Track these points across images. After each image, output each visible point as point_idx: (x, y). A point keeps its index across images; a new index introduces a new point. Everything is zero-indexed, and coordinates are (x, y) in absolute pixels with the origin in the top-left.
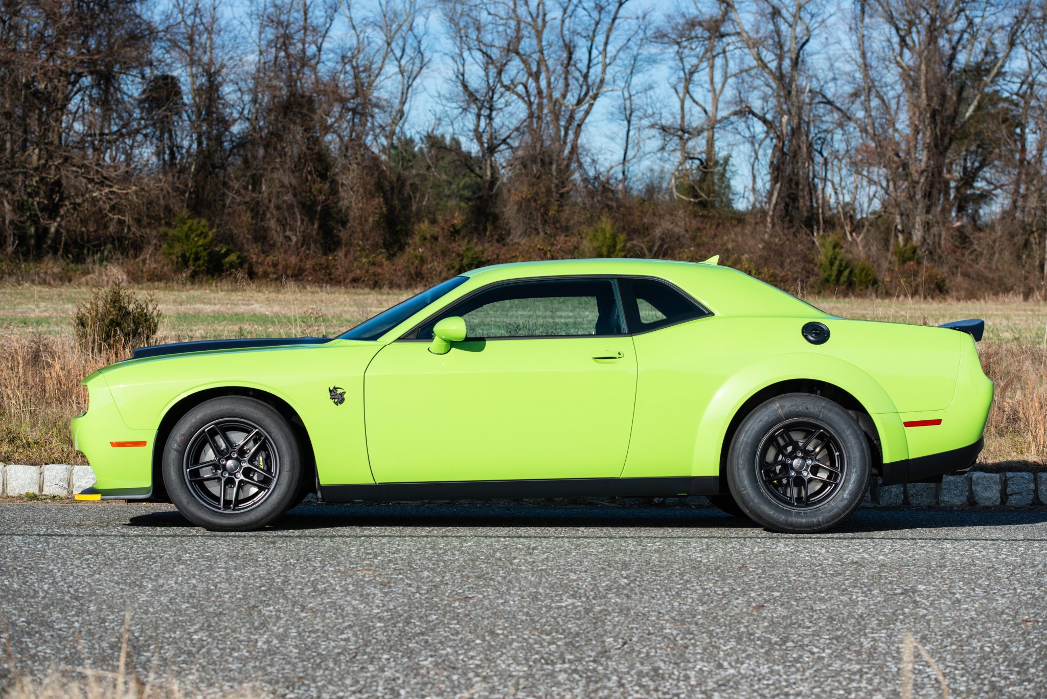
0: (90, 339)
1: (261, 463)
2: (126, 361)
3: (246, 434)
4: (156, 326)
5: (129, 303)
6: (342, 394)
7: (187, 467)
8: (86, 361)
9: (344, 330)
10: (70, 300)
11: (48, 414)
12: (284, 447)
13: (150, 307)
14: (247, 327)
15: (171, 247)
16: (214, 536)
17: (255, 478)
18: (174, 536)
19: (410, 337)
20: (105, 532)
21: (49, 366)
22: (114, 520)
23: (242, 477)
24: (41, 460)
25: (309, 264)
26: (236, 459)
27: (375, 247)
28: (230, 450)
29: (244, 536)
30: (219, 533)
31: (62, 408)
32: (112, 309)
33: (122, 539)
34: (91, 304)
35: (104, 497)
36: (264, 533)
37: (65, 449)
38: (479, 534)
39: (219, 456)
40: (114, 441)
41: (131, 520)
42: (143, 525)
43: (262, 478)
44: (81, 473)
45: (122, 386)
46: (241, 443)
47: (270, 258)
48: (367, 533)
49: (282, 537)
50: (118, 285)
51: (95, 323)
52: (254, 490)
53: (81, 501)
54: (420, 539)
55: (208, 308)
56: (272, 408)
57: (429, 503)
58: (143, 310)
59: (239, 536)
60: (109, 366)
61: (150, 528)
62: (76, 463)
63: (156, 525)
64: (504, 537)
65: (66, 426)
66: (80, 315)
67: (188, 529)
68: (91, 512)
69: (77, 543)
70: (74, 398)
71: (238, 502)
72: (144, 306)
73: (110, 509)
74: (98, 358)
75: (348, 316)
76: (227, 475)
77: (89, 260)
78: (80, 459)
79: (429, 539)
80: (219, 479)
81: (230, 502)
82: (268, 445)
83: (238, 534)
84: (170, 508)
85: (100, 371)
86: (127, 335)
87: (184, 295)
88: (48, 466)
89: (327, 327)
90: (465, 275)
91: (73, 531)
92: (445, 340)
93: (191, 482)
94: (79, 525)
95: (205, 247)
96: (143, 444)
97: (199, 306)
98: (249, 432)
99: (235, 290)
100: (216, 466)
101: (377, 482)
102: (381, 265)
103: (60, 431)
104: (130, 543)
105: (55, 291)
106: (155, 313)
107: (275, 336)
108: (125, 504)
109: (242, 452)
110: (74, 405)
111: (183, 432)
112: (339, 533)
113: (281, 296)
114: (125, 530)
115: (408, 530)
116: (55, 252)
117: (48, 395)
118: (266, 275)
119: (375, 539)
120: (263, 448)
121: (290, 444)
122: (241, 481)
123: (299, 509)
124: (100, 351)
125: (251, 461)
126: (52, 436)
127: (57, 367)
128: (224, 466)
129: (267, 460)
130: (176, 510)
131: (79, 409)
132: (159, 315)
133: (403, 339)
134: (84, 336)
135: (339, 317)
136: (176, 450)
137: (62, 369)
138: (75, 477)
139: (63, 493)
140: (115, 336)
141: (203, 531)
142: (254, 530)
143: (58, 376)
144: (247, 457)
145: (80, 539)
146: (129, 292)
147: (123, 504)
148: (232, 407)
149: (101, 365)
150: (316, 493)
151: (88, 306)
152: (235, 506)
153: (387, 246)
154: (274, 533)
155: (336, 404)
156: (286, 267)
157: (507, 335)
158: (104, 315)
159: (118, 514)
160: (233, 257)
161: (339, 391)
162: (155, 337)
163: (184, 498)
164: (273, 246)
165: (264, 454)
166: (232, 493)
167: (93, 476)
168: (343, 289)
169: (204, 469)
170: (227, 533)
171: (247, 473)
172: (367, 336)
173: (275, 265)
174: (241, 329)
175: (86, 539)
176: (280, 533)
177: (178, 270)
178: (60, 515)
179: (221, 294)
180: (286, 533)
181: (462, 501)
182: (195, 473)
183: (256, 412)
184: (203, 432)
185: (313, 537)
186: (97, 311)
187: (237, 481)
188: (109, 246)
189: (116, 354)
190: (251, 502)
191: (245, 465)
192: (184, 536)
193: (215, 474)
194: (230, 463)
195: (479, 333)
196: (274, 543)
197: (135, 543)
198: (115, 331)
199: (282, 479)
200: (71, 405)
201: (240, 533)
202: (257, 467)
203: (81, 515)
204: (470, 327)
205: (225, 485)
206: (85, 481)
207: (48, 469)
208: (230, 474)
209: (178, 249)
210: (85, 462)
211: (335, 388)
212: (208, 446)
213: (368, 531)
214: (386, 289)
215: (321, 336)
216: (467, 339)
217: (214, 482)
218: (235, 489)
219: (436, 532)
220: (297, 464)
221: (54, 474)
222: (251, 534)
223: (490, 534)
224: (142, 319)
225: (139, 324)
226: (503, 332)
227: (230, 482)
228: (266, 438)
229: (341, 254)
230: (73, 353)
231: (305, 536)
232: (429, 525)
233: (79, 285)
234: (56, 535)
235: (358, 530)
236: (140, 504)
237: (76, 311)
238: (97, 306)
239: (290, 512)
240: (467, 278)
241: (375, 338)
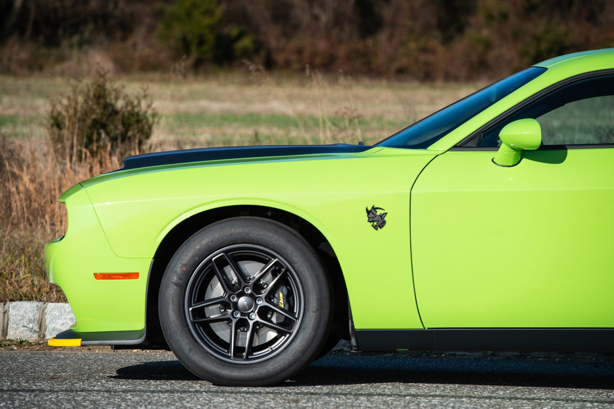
0: (68, 144)
1: (281, 301)
2: (115, 173)
3: (263, 265)
4: (150, 128)
5: (117, 98)
6: (382, 216)
7: (190, 306)
8: (63, 171)
9: (386, 134)
10: (41, 94)
11: (14, 239)
12: (310, 281)
13: (144, 104)
14: (264, 131)
15: (168, 27)
16: (223, 392)
17: (274, 319)
18: (172, 392)
19: (470, 144)
20: (86, 386)
21: (15, 177)
22: (97, 371)
23: (257, 319)
24: (5, 295)
25: (342, 51)
26: (251, 295)
27: (427, 28)
28: (243, 284)
29: (260, 393)
30: (228, 389)
31: (32, 232)
32: (95, 107)
33: (106, 395)
34: (69, 99)
35: (85, 342)
36: (284, 389)
37: (36, 283)
38: (558, 396)
39: (229, 292)
40: (99, 271)
41: (119, 371)
42: (133, 378)
43: (282, 320)
44: (56, 313)
45: (108, 203)
46: (257, 275)
47: (294, 43)
48: (413, 391)
49: (306, 394)
50: (102, 76)
51: (73, 124)
52: (272, 335)
53: (56, 348)
54: (481, 401)
55: (215, 107)
56: (295, 232)
57: (492, 355)
58: (133, 107)
59: (254, 393)
60: (92, 179)
61: (142, 382)
62: (50, 300)
63: (150, 378)
64: (592, 402)
65: (38, 253)
66: (55, 114)
67: (190, 383)
68: (68, 361)
69: (50, 400)
70: (47, 217)
71: (253, 349)
72: (136, 102)
73: (92, 357)
74: (77, 168)
75: (390, 117)
76: (239, 316)
77: (65, 43)
78: (54, 295)
79: (493, 401)
80: (229, 321)
81: (242, 349)
82: (290, 279)
83: (251, 389)
84: (168, 356)
85: (82, 184)
86: (114, 140)
87: (185, 89)
88: (14, 303)
89: (364, 131)
90: (541, 65)
91: (45, 386)
92: (514, 149)
93: (193, 324)
94: (52, 378)
95: (212, 28)
96: (135, 276)
97: (204, 103)
98: (266, 262)
99: (249, 83)
100: (225, 304)
101: (427, 327)
102: (433, 51)
103: (29, 260)
104: (117, 400)
105: (21, 83)
106: (150, 112)
107: (299, 143)
108: (112, 352)
109: (258, 287)
110: (48, 228)
111: (184, 262)
112: (379, 391)
113: (306, 92)
114: (110, 384)
115: (466, 389)
116: (22, 32)
117: (14, 214)
118: (288, 64)
119: (423, 399)
120: (284, 282)
121: (317, 277)
122: (256, 323)
123: (328, 360)
124: (80, 159)
125: (269, 297)
126: (19, 266)
127: (26, 178)
128: (236, 304)
129: (289, 297)
130: (175, 359)
131: (53, 231)
132: (154, 115)
133: (458, 147)
134: (59, 139)
135: (379, 118)
136: (176, 284)
137: (32, 181)
138: (48, 318)
139: (34, 338)
140: (98, 140)
141: (207, 385)
142: (272, 385)
143: (27, 191)
144: (264, 293)
145: (54, 396)
146: (117, 85)
147: (109, 351)
148: (246, 230)
149: (81, 177)
150: (350, 340)
151: (65, 102)
152: (248, 355)
153: (443, 26)
154: (296, 389)
155: (375, 228)
156: (314, 54)
157: (597, 142)
158: (86, 114)
159: (102, 364)
160: (246, 42)
161: (379, 212)
162: (149, 142)
163: (185, 344)
164: (297, 27)
165: (284, 289)
166: (245, 339)
167: (71, 316)
168: (384, 82)
169: (211, 308)
170: (238, 389)
171: (264, 312)
172: (415, 142)
173: (299, 51)
174: (256, 135)
175: (61, 396)
176: (304, 389)
177: (176, 58)
178: (29, 365)
179: (231, 89)
180: (311, 389)
181: (536, 354)
182: (199, 313)
183: (276, 237)
184: (210, 261)
185: (345, 395)
186: (75, 109)
187: (251, 323)
188: (91, 26)
189: (101, 163)
190: (268, 350)
191: (261, 303)
192: (185, 392)
193: (224, 313)
194: (243, 301)
195: (559, 139)
196: (297, 401)
197: (124, 400)
198: (99, 134)
199: (306, 322)
200: (43, 227)
201: (254, 389)
202: (277, 306)
203: (55, 365)
204: (546, 131)
205: (237, 328)
206: (60, 322)
207: (14, 307)
208: (242, 314)
209: (178, 31)
210: (62, 298)
211: (374, 208)
212: (215, 278)
213: (414, 388)
214: (439, 83)
215: (356, 143)
216: (543, 147)
217: (223, 324)
218: (249, 334)
219: (501, 393)
220: (326, 303)
221: (22, 313)
222: (268, 389)
223: (572, 397)
224: (133, 119)
225: (130, 125)
226: (591, 139)
227: (242, 324)
228: (288, 270)
229: (383, 37)
230: (47, 161)
231: (336, 394)
232: (492, 384)
233: (53, 75)
234: (23, 390)
235: (402, 387)
236: (129, 351)
237: (49, 108)
238: (77, 103)
239: (316, 363)
240: (545, 70)
241: (424, 145)
